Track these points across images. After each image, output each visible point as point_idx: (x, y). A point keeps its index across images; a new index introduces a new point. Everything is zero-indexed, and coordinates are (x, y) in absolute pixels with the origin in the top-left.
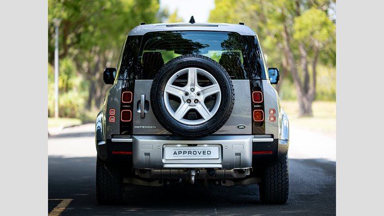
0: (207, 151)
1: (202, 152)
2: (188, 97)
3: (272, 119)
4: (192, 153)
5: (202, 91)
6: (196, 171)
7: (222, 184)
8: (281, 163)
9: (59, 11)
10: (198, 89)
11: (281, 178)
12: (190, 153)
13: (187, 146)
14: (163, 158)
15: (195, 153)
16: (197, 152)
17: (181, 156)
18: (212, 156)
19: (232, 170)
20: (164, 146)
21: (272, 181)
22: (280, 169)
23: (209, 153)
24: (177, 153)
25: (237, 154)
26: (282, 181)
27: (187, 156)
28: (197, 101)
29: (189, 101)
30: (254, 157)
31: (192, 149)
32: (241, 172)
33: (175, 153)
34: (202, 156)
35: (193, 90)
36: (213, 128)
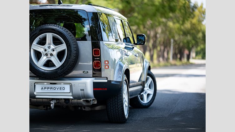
0: (62, 87)
1: (59, 88)
2: (46, 52)
3: (107, 67)
4: (53, 89)
5: (55, 48)
6: (57, 101)
7: (83, 109)
8: (117, 96)
9: (117, 4)
10: (53, 47)
11: (118, 106)
12: (51, 88)
13: (50, 84)
14: (35, 92)
15: (55, 89)
16: (56, 88)
17: (46, 91)
18: (65, 91)
19: (82, 100)
20: (36, 84)
21: (112, 108)
22: (116, 100)
23: (64, 88)
24: (44, 89)
25: (81, 90)
26: (118, 108)
27: (49, 91)
28: (51, 55)
29: (46, 55)
30: (95, 92)
31: (53, 86)
32: (87, 101)
33: (42, 89)
34: (59, 91)
35: (49, 47)
36: (61, 73)
